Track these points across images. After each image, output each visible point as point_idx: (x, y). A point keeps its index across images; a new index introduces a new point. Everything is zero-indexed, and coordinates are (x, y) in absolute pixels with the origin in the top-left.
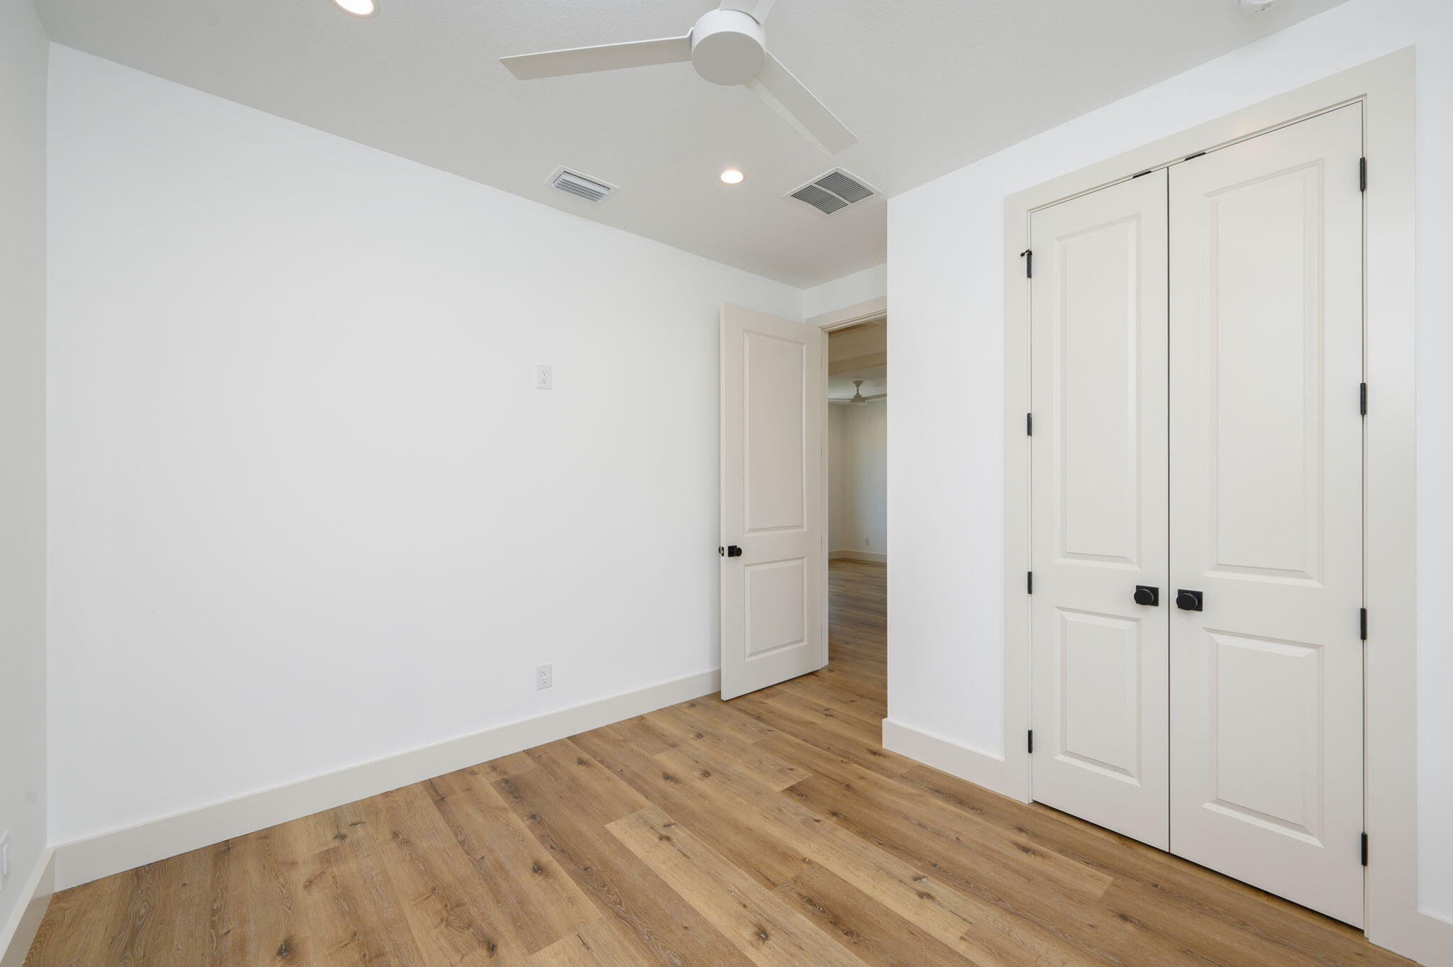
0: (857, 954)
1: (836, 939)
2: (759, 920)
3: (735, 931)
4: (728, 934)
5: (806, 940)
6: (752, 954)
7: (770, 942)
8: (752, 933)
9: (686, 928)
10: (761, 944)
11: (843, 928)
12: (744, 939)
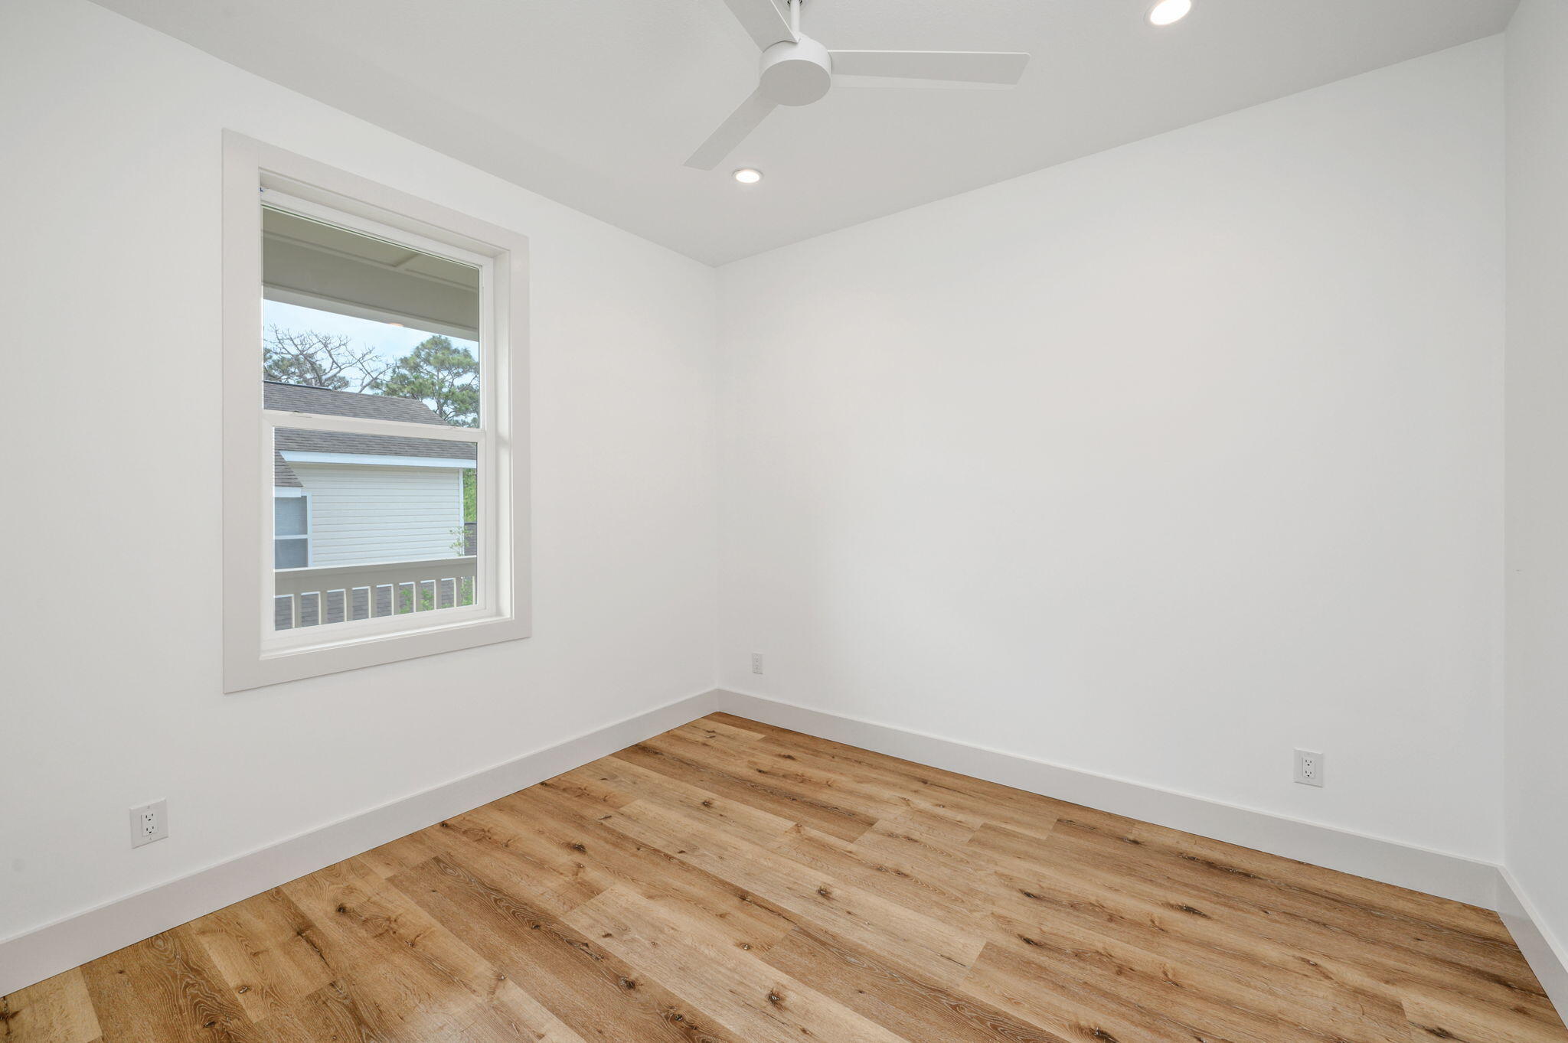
0: (673, 996)
1: (693, 1007)
2: (783, 1017)
3: (806, 998)
4: (812, 993)
5: (726, 1001)
6: (783, 978)
7: (767, 992)
8: (787, 999)
9: (861, 992)
10: (775, 989)
11: (683, 1024)
12: (792, 990)
